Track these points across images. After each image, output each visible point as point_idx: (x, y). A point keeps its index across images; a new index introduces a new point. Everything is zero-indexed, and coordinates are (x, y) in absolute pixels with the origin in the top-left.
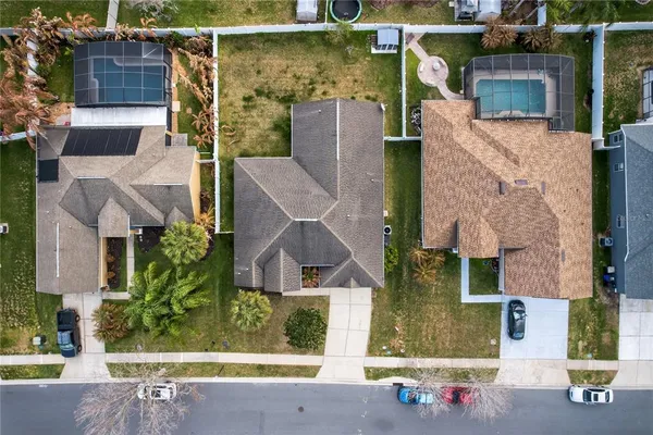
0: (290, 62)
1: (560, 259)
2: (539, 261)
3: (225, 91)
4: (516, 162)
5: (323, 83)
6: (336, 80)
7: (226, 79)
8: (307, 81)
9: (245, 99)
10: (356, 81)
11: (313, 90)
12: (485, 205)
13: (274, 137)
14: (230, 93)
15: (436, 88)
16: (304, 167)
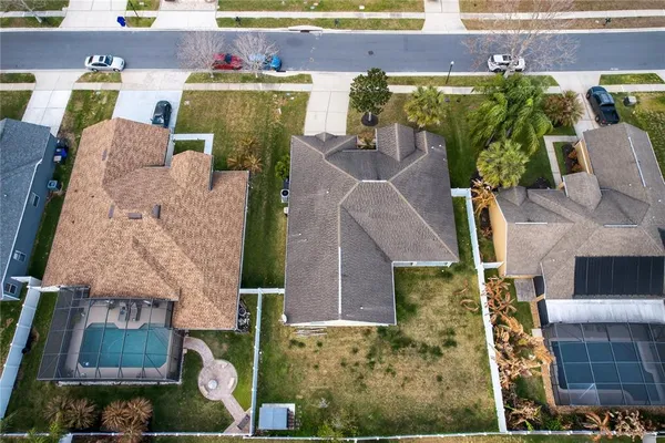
0: (401, 393)
1: (109, 152)
2: (131, 153)
3: (479, 355)
4: (136, 243)
5: (357, 364)
6: (341, 369)
7: (479, 370)
8: (378, 366)
9: (454, 344)
10: (316, 367)
11: (369, 356)
12: (178, 199)
13: (414, 297)
14: (472, 351)
15: (216, 357)
16: (378, 248)
